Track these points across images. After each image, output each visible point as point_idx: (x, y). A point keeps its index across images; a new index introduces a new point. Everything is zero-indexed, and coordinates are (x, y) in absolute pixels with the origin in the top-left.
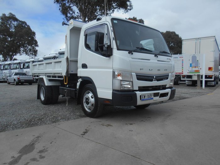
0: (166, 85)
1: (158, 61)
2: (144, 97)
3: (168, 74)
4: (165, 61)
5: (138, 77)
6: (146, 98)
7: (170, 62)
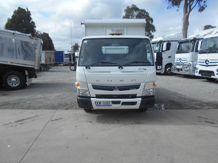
0: (137, 94)
1: (122, 72)
2: (99, 103)
4: (136, 72)
5: (94, 87)
6: (102, 104)
7: (145, 72)
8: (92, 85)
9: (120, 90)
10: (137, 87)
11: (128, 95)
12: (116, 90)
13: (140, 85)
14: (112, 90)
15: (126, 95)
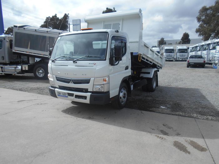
0: (88, 89)
1: (75, 66)
2: (59, 93)
3: (89, 79)
5: (57, 78)
6: (61, 95)
7: (94, 67)
8: (56, 77)
9: (75, 83)
10: (87, 82)
11: (83, 89)
12: (71, 83)
13: (90, 80)
14: (69, 83)
15: (81, 88)
